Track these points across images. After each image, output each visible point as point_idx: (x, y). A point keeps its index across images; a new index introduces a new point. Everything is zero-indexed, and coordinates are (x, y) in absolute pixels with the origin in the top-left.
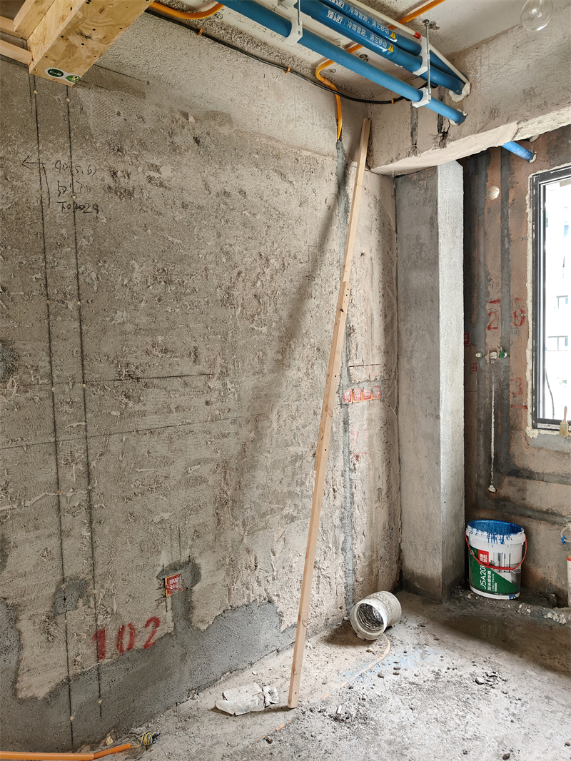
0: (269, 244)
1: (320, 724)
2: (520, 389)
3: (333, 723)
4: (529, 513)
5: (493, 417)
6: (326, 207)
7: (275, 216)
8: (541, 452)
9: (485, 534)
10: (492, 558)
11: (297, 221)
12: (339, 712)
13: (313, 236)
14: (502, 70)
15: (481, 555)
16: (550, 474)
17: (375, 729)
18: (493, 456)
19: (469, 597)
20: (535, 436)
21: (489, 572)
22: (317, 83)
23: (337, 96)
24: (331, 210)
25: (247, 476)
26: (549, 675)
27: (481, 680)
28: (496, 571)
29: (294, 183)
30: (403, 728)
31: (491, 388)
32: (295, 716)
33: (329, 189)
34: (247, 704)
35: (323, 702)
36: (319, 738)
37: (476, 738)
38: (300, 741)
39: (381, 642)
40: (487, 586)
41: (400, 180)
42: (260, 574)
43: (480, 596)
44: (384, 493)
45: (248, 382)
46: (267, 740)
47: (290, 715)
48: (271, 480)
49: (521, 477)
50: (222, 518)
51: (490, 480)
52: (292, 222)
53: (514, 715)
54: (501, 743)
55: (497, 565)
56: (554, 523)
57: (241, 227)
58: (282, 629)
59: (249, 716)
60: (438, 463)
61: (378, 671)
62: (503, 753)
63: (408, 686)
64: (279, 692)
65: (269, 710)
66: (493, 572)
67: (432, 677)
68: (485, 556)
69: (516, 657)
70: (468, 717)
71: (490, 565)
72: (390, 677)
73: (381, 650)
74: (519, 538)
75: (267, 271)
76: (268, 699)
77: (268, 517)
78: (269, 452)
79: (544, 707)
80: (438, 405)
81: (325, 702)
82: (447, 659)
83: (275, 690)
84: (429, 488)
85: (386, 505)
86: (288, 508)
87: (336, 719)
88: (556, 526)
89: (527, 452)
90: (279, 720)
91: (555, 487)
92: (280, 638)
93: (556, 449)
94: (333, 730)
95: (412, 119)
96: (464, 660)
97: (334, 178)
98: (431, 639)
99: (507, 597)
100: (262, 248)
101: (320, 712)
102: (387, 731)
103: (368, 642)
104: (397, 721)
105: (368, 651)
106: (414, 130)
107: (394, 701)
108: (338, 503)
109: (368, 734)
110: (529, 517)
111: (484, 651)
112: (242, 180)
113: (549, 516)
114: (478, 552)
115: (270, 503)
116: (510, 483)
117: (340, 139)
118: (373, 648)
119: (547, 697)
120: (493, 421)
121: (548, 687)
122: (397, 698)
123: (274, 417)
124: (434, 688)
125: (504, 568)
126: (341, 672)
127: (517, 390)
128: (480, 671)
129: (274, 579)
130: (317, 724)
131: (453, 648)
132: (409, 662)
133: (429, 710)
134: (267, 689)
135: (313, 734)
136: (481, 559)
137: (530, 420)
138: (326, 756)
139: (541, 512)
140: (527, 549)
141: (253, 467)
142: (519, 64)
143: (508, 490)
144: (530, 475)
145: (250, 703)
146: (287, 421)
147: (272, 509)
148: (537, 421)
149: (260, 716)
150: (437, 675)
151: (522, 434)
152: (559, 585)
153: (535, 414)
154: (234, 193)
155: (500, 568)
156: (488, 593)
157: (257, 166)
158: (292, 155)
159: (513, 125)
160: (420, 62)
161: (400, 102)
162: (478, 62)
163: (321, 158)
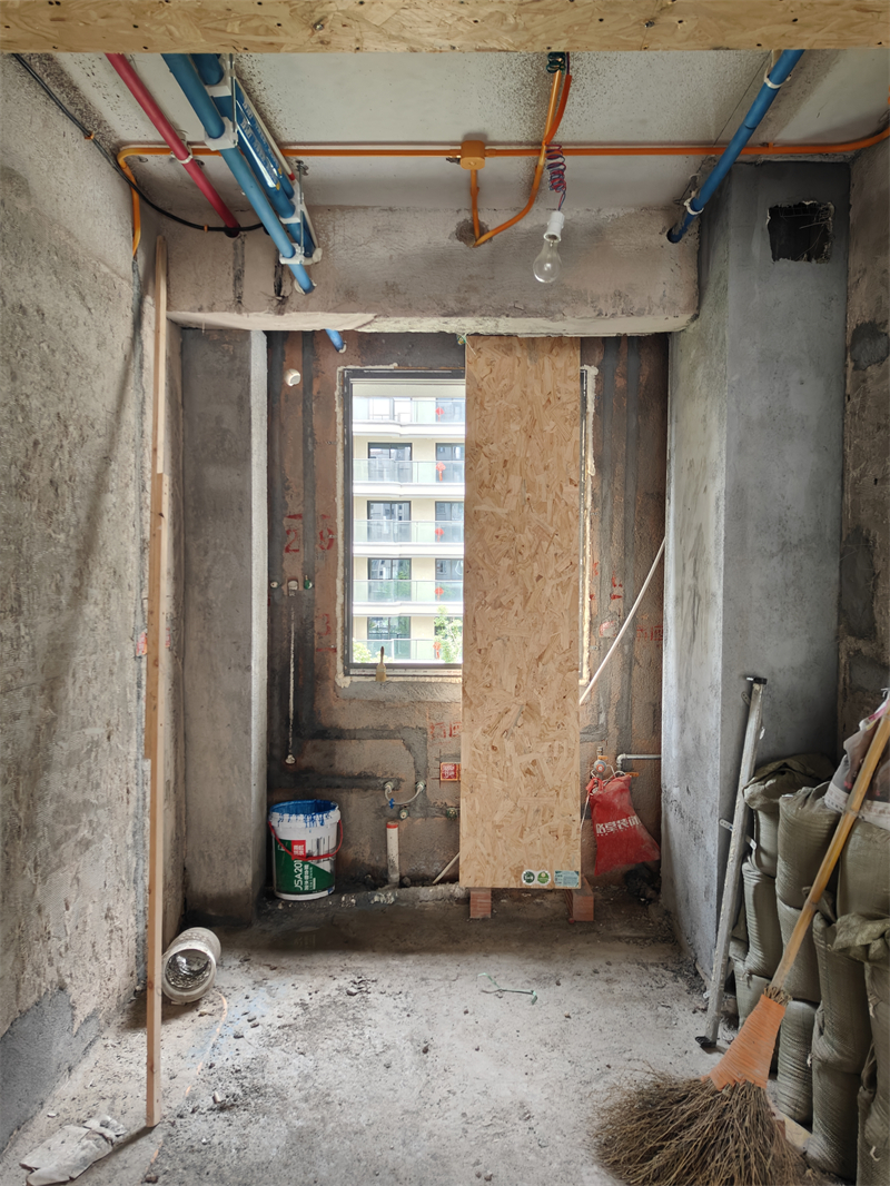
0: (68, 401)
1: (205, 1127)
2: (328, 628)
3: (221, 1115)
4: (338, 782)
5: (292, 665)
6: (123, 357)
7: (74, 359)
8: (353, 703)
9: (301, 817)
10: (310, 847)
11: (95, 370)
12: (219, 1099)
13: (110, 398)
14: (360, 249)
15: (296, 847)
16: (363, 729)
17: (277, 1095)
18: (291, 717)
19: (280, 907)
20: (347, 686)
21: (306, 867)
22: (118, 167)
23: (136, 196)
24: (127, 360)
25: (42, 784)
26: (411, 959)
27: (354, 991)
28: (314, 862)
29: (93, 311)
30: (307, 1077)
31: (289, 628)
32: (165, 1133)
33: (125, 329)
34: (79, 1157)
35: (188, 1099)
36: (215, 1140)
37: (387, 1047)
38: (193, 1158)
39: (211, 998)
40: (303, 886)
41: (190, 333)
42: (54, 944)
43: (295, 902)
44: (172, 785)
45: (44, 624)
46: (148, 1181)
47: (158, 1136)
48: (66, 785)
49: (328, 738)
50: (12, 860)
51: (287, 749)
52: (90, 371)
53: (405, 1009)
54: (412, 1040)
55: (315, 854)
56: (366, 789)
57: (38, 369)
58: (75, 1030)
59: (95, 1169)
60: (248, 732)
61: (231, 1031)
62: (420, 1049)
63: (280, 1032)
64: (114, 1118)
65: (120, 1147)
66: (311, 865)
67: (299, 1010)
68: (301, 847)
69: (370, 954)
70: (367, 1031)
71: (307, 857)
72: (249, 1033)
73: (218, 1007)
74: (335, 815)
75: (65, 443)
76: (109, 1133)
77: (63, 846)
78: (63, 739)
79: (425, 989)
80: (250, 652)
81: (192, 1098)
82: (301, 986)
83: (109, 1118)
84: (233, 769)
85: (173, 804)
86: (82, 827)
87: (222, 1108)
88: (370, 791)
89: (336, 706)
90: (148, 1149)
91: (369, 744)
92: (74, 1046)
93: (369, 699)
94: (227, 1123)
95: (234, 263)
96: (320, 979)
97: (130, 314)
98: (266, 971)
99: (325, 893)
100: (61, 407)
101: (193, 1112)
102: (292, 1090)
103: (193, 1005)
104: (295, 1074)
105: (201, 1015)
106: (238, 278)
107: (275, 1056)
108: (131, 810)
109: (273, 1104)
110: (338, 787)
111: (335, 961)
112: (40, 291)
113: (363, 782)
114: (289, 844)
115: (65, 823)
116: (315, 748)
117: (135, 257)
118: (204, 1008)
119: (423, 979)
120: (292, 670)
121: (418, 969)
122: (276, 1050)
123: (70, 681)
124: (311, 1022)
125: (324, 856)
126: (184, 1054)
127: (324, 630)
128: (345, 981)
129: (67, 949)
130: (197, 1128)
131: (299, 971)
132: (259, 1006)
133: (321, 1045)
134: (94, 1124)
135: (204, 1140)
136: (296, 853)
137: (340, 666)
138: (242, 1154)
139: (351, 777)
140: (341, 827)
141: (47, 767)
142: (380, 251)
143: (312, 758)
144: (340, 734)
145: (83, 1153)
146: (84, 686)
147: (66, 833)
148: (349, 665)
149: (113, 1160)
150: (304, 1005)
151: (330, 684)
152: (373, 863)
153: (347, 658)
154: (31, 310)
155: (319, 857)
156: (306, 893)
157: (55, 273)
158: (91, 267)
159: (370, 316)
160: (292, 210)
161: (216, 233)
162: (330, 228)
163: (118, 281)
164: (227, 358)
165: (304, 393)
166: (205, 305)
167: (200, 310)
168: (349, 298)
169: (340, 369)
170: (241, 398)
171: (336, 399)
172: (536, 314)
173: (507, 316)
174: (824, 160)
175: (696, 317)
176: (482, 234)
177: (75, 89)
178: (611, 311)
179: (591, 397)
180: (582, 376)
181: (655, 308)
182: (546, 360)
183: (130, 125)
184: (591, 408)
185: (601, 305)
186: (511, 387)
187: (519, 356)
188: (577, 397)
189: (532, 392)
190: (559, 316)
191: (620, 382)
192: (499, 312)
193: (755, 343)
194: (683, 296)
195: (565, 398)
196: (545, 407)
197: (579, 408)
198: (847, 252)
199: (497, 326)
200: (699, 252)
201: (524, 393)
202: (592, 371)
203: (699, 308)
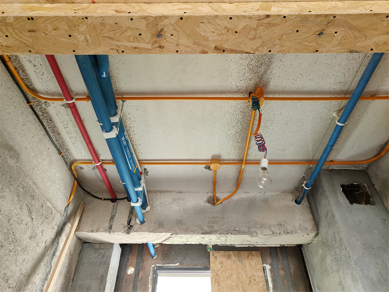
6: (44, 247)
11: (23, 249)
13: (27, 267)
14: (167, 206)
22: (70, 169)
23: (76, 182)
24: (46, 249)
29: (34, 220)
33: (50, 234)
41: (86, 245)
52: (20, 249)
95: (112, 212)
97: (56, 228)
106: (112, 218)
112: (3, 201)
117: (68, 206)
142: (175, 207)
157: (18, 196)
158: (41, 201)
159: (169, 235)
160: (140, 185)
161: (107, 201)
162: (155, 199)
163: (54, 212)
164: (100, 256)
165: (135, 278)
166: (95, 229)
167: (92, 231)
168: (160, 226)
169: (153, 266)
170: (102, 276)
171: (150, 281)
172: (244, 233)
173: (232, 234)
174: (355, 169)
175: (317, 234)
176: (217, 201)
177: (59, 134)
178: (278, 232)
179: (270, 279)
180: (264, 269)
181: (298, 230)
182: (246, 261)
183: (79, 151)
184: (271, 285)
185: (273, 229)
186: (232, 275)
187: (234, 260)
188: (263, 279)
189: (242, 277)
190: (255, 234)
191: (282, 273)
192: (227, 232)
193: (358, 240)
194: (309, 225)
195: (258, 280)
196: (249, 284)
197: (265, 285)
198: (382, 201)
199: (226, 240)
200: (311, 208)
201: (238, 277)
202: (268, 267)
203: (318, 230)
